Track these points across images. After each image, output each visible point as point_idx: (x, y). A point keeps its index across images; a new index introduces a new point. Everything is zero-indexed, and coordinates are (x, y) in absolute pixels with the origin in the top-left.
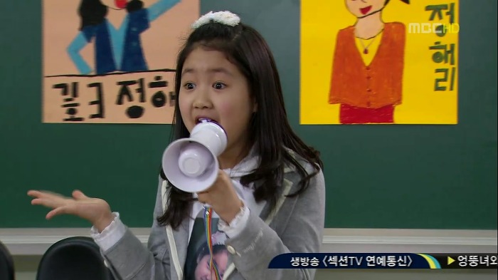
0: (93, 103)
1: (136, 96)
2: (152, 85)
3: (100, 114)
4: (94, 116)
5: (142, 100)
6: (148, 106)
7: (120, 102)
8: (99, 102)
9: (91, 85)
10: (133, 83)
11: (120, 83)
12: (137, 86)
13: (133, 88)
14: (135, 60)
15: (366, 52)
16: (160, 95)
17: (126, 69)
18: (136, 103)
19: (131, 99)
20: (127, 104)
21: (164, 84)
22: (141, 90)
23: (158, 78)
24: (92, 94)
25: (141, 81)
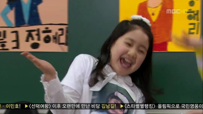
0: (14, 41)
1: (36, 37)
2: (44, 32)
3: (17, 47)
4: (14, 48)
5: (39, 39)
6: (41, 42)
7: (27, 41)
8: (17, 41)
9: (13, 32)
10: (34, 31)
11: (28, 31)
12: (36, 33)
13: (34, 33)
14: (35, 19)
15: (153, 14)
16: (48, 37)
17: (31, 24)
18: (36, 41)
19: (33, 39)
20: (31, 42)
21: (50, 31)
22: (38, 35)
23: (47, 28)
24: (13, 37)
25: (38, 30)
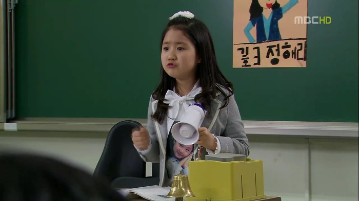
0: (255, 57)
1: (275, 53)
2: (283, 47)
3: (259, 63)
4: (255, 64)
5: (278, 55)
6: (281, 58)
7: (268, 56)
8: (258, 57)
9: (254, 48)
10: (274, 46)
11: (267, 47)
12: (276, 48)
13: (274, 49)
14: (275, 34)
16: (287, 52)
17: (271, 39)
18: (275, 56)
19: (273, 55)
20: (271, 57)
21: (289, 46)
22: (278, 50)
23: (286, 43)
24: (255, 53)
25: (278, 45)
